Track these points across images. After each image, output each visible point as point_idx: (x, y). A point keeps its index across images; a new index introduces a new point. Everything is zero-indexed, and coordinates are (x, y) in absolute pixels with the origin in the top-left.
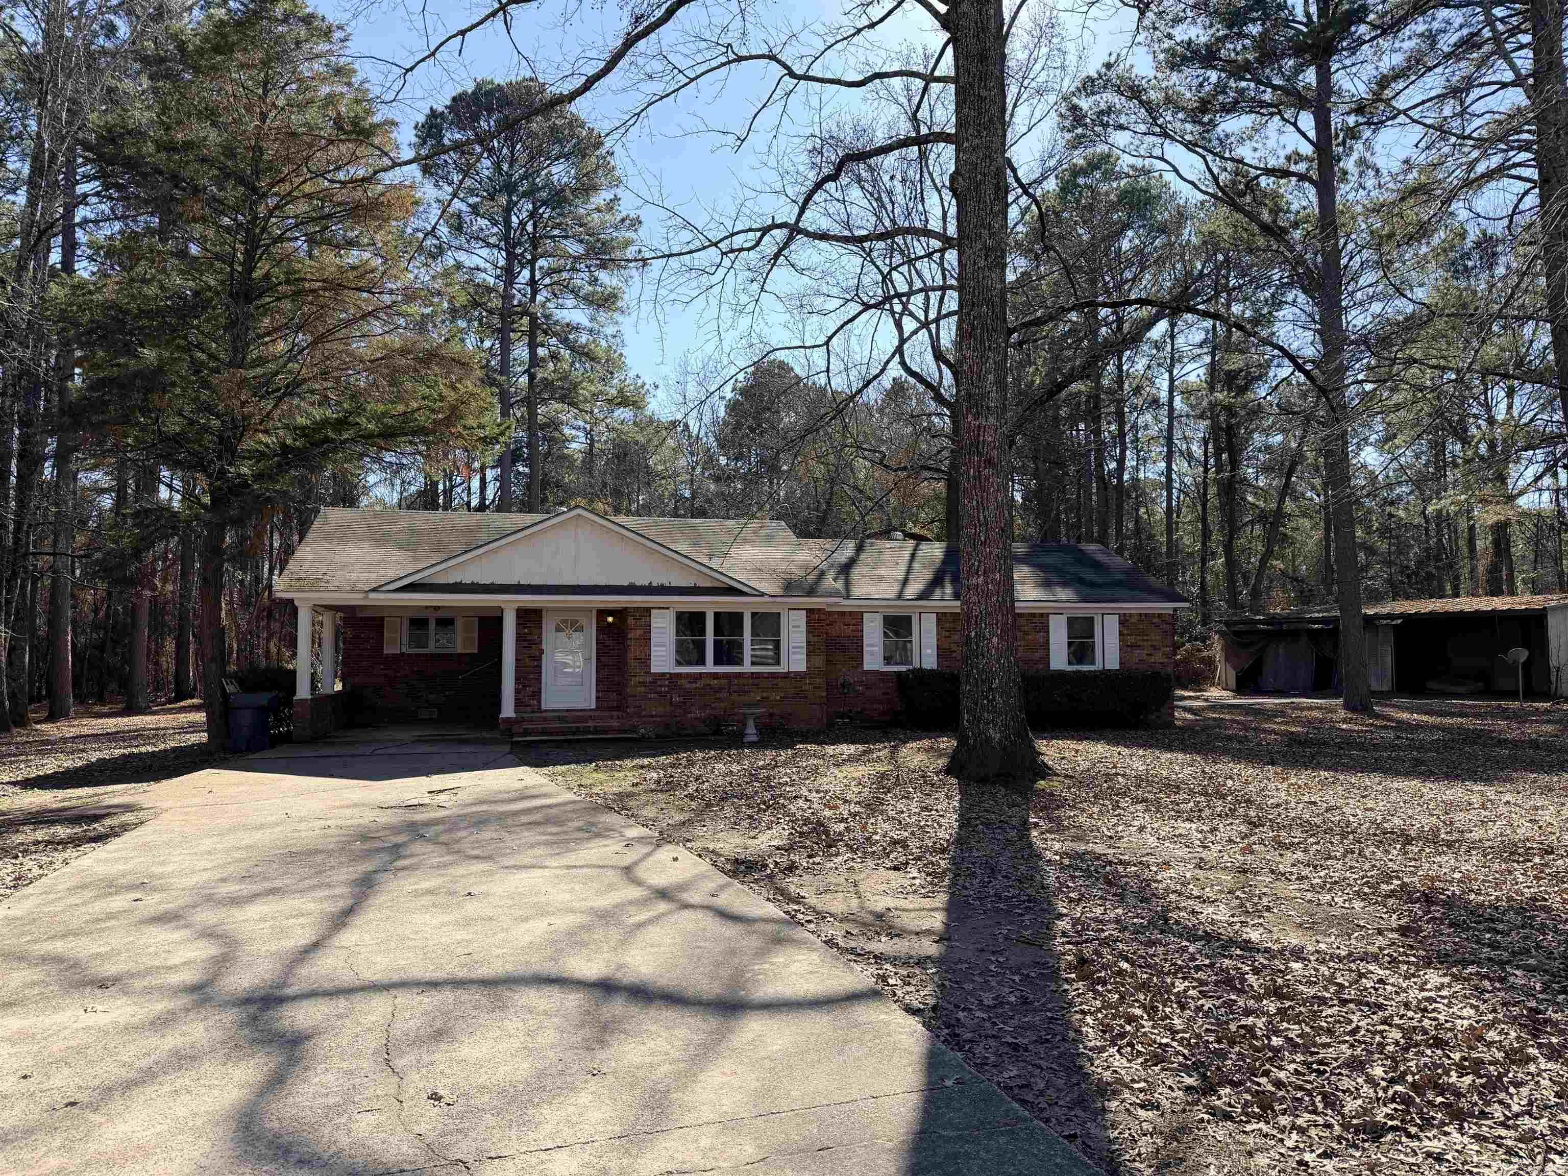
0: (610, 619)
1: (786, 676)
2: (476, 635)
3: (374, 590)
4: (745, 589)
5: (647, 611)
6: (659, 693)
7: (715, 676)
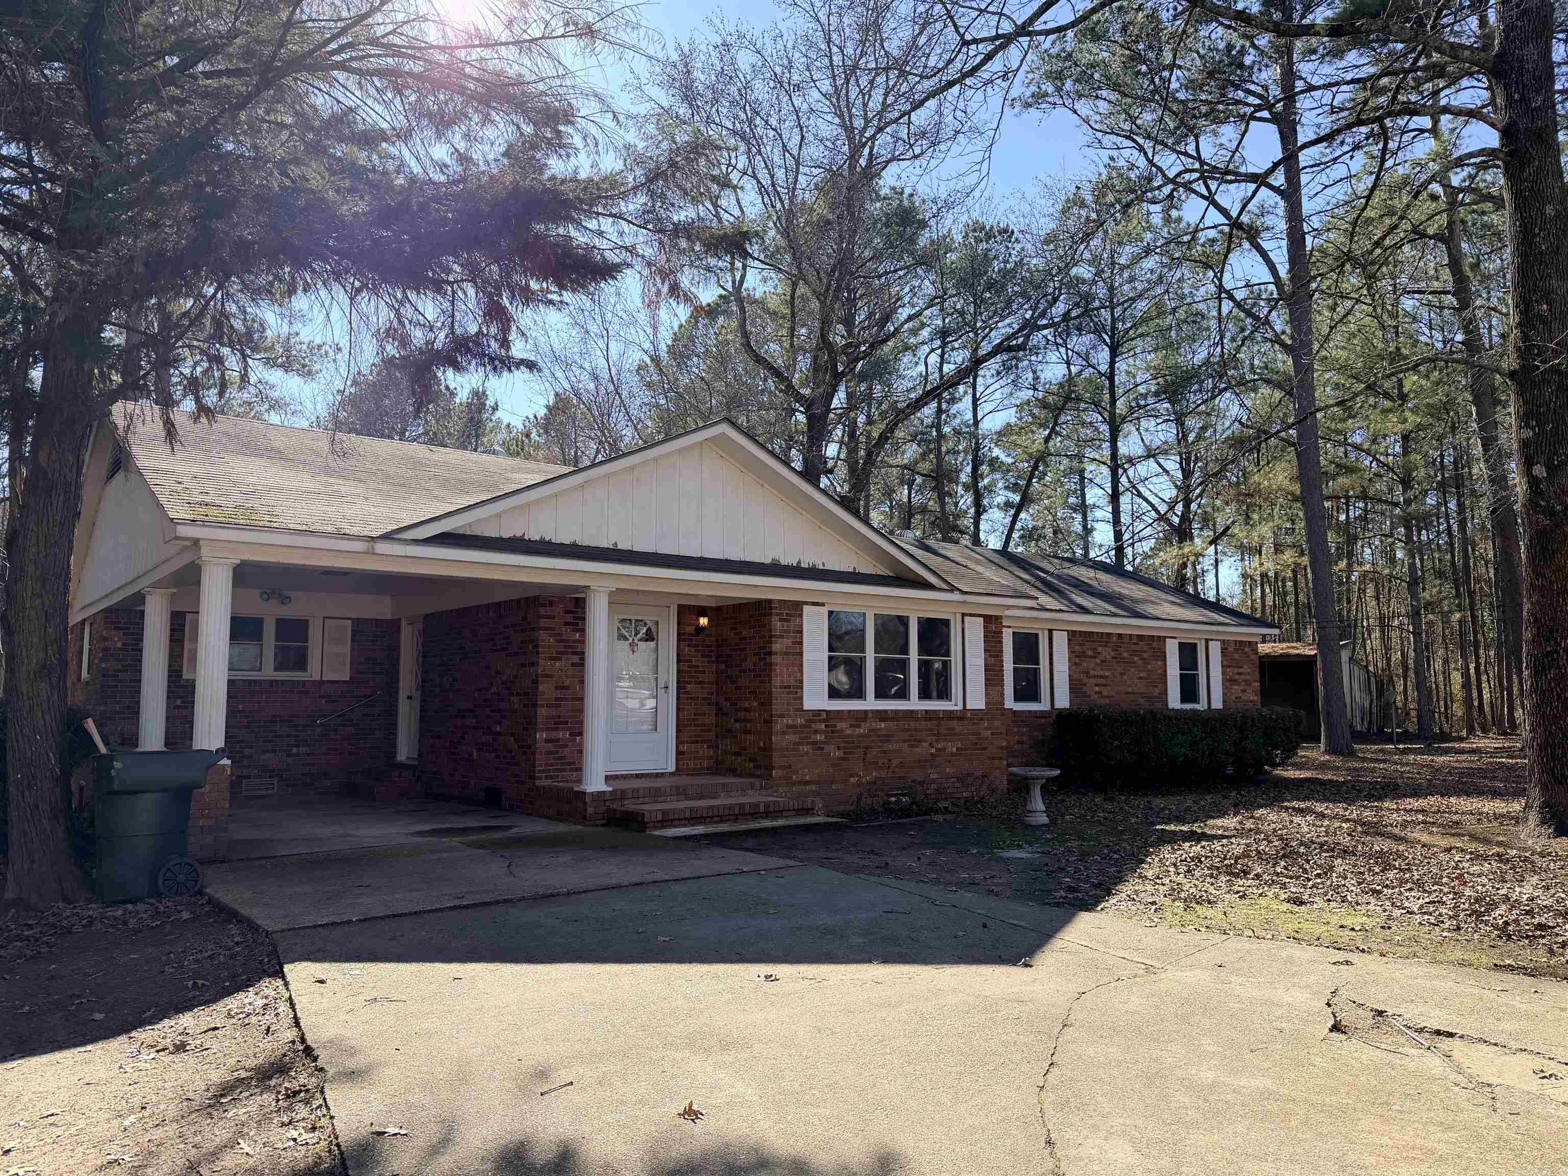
0: (704, 621)
1: (962, 716)
2: (347, 649)
3: (387, 537)
4: (933, 580)
5: (796, 607)
6: (814, 743)
7: (882, 715)
